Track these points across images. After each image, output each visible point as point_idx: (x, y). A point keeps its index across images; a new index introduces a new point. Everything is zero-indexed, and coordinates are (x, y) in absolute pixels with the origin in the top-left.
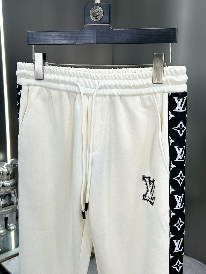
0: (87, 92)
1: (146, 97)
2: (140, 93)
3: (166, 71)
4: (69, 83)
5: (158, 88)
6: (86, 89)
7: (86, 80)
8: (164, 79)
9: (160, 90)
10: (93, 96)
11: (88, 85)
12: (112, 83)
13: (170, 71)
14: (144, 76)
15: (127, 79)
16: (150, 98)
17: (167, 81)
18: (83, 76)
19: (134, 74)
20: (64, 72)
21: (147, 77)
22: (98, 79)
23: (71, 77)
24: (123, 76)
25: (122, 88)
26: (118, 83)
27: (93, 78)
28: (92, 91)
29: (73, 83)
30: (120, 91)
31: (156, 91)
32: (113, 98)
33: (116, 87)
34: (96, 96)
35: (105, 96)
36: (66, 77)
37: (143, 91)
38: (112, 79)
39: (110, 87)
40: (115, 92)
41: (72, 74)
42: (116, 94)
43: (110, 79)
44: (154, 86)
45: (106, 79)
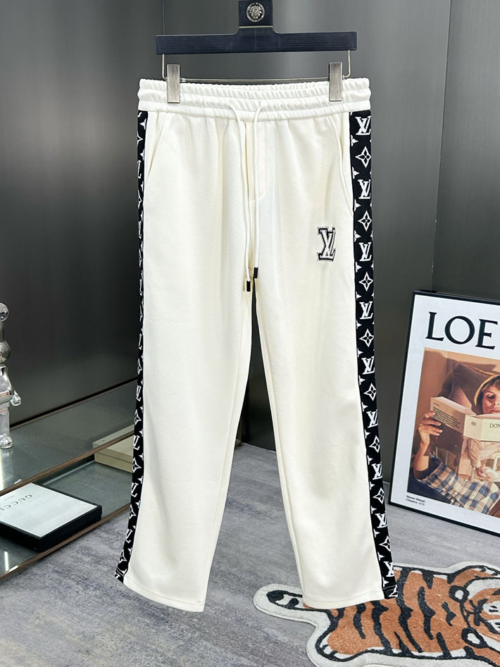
0: (244, 117)
1: (321, 119)
2: (314, 114)
3: (346, 85)
4: (220, 106)
5: (336, 107)
6: (243, 112)
7: (242, 100)
8: (344, 95)
9: (339, 110)
10: (253, 121)
11: (246, 108)
12: (279, 102)
13: (350, 85)
14: (319, 92)
15: (297, 97)
16: (326, 120)
17: (347, 97)
18: (238, 95)
19: (307, 90)
20: (210, 91)
21: (323, 94)
22: (258, 98)
23: (220, 98)
24: (292, 93)
25: (292, 109)
26: (286, 102)
27: (251, 98)
28: (251, 115)
29: (225, 105)
30: (289, 114)
31: (334, 111)
32: (279, 123)
33: (284, 108)
34: (258, 121)
35: (269, 120)
36: (213, 97)
37: (318, 111)
38: (278, 98)
39: (276, 108)
40: (283, 114)
41: (223, 93)
42: (284, 117)
43: (274, 98)
44: (331, 105)
45: (269, 98)
